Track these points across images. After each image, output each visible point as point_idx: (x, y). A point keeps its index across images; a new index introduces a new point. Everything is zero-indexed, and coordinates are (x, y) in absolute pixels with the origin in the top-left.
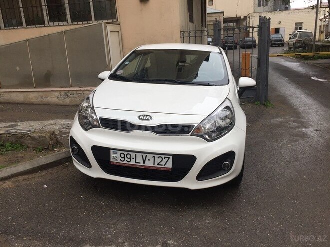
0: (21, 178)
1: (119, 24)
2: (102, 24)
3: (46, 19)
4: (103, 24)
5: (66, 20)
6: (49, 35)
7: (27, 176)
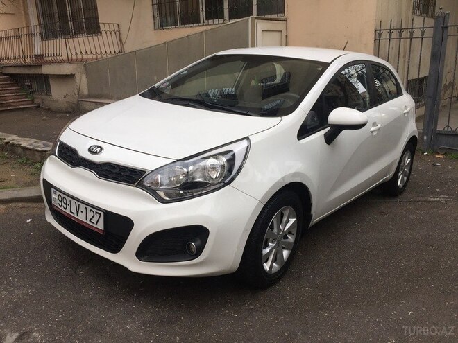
0: (20, 205)
1: (285, 20)
2: (248, 20)
3: (203, 14)
4: (250, 20)
5: (222, 17)
6: (188, 36)
7: (26, 204)
